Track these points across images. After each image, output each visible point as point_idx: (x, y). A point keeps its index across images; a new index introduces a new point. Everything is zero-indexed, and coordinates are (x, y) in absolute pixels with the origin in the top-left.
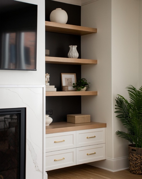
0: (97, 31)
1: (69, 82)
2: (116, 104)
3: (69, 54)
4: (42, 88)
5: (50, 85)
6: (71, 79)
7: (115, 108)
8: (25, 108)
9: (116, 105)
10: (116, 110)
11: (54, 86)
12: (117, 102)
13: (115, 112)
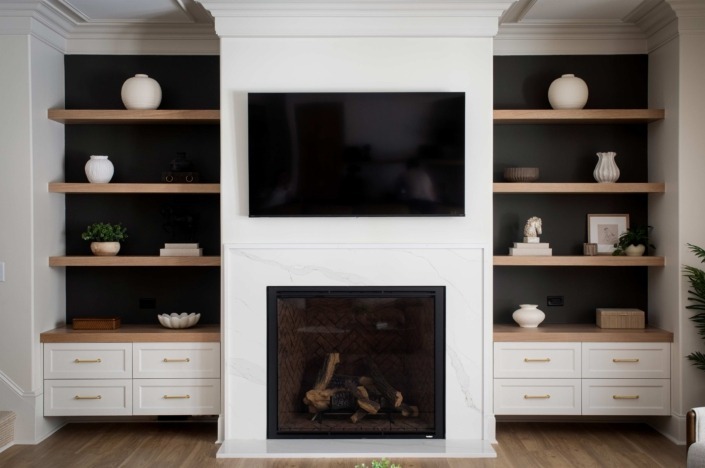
0: (664, 115)
1: (609, 234)
2: (693, 290)
3: (596, 172)
4: (481, 251)
5: (541, 241)
6: (616, 226)
7: (689, 299)
8: (444, 288)
9: (690, 292)
10: (690, 303)
11: (547, 245)
12: (695, 284)
13: (687, 308)
